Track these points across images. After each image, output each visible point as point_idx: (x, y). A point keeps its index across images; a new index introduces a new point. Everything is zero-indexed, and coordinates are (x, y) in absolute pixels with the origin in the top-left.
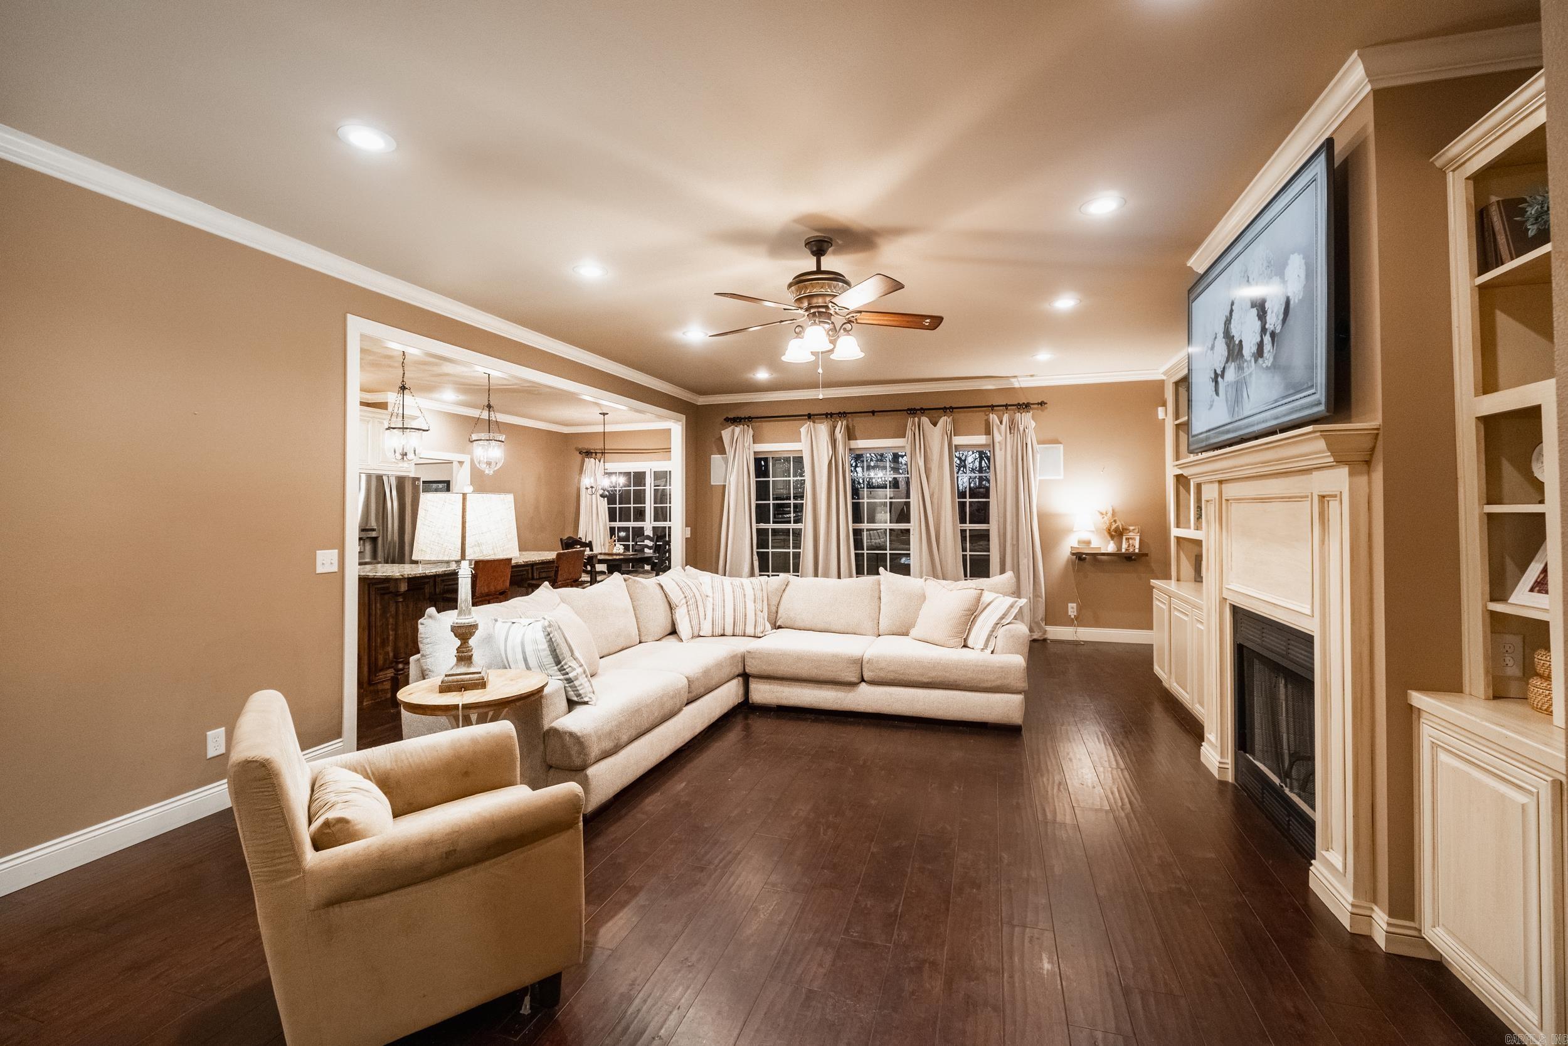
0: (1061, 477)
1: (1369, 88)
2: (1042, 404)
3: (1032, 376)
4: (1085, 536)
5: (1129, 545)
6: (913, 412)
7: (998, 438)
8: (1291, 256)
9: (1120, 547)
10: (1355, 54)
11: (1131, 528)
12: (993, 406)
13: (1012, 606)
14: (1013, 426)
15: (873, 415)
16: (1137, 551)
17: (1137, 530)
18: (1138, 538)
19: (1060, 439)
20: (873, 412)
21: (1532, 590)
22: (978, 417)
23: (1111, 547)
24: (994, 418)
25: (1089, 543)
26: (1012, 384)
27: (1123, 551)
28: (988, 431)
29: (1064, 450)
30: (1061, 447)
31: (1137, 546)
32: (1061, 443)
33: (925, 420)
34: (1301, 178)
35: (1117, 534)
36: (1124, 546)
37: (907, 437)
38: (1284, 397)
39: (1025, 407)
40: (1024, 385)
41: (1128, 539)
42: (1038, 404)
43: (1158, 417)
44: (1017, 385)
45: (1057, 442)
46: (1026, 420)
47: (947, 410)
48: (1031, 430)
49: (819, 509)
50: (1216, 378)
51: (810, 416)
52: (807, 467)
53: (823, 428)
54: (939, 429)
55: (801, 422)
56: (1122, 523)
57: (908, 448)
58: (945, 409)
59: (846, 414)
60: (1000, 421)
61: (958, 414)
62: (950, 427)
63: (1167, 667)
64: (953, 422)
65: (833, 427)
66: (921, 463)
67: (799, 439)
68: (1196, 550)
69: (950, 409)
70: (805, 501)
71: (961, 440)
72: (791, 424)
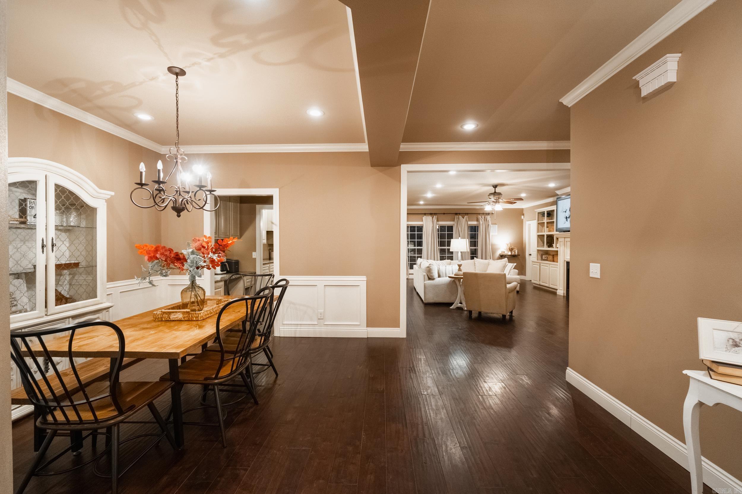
0: (497, 234)
2: (492, 214)
4: (504, 250)
5: (515, 253)
6: (456, 214)
7: (481, 223)
9: (512, 253)
12: (479, 213)
13: (513, 265)
14: (485, 220)
17: (516, 249)
18: (517, 251)
20: (444, 214)
22: (475, 217)
23: (510, 253)
24: (480, 217)
25: (504, 252)
28: (478, 220)
30: (497, 225)
31: (517, 253)
33: (460, 217)
35: (511, 250)
36: (513, 253)
39: (488, 214)
41: (514, 251)
43: (522, 218)
46: (488, 217)
47: (467, 214)
48: (490, 221)
49: (429, 242)
50: (567, 218)
51: (425, 214)
52: (424, 229)
53: (429, 218)
54: (464, 220)
55: (423, 216)
56: (513, 247)
57: (455, 225)
58: (466, 214)
59: (436, 214)
60: (482, 218)
61: (470, 215)
62: (467, 219)
63: (538, 280)
64: (468, 218)
65: (433, 218)
66: (460, 229)
67: (422, 221)
68: (541, 253)
69: (468, 214)
70: (423, 240)
71: (470, 223)
72: (420, 216)
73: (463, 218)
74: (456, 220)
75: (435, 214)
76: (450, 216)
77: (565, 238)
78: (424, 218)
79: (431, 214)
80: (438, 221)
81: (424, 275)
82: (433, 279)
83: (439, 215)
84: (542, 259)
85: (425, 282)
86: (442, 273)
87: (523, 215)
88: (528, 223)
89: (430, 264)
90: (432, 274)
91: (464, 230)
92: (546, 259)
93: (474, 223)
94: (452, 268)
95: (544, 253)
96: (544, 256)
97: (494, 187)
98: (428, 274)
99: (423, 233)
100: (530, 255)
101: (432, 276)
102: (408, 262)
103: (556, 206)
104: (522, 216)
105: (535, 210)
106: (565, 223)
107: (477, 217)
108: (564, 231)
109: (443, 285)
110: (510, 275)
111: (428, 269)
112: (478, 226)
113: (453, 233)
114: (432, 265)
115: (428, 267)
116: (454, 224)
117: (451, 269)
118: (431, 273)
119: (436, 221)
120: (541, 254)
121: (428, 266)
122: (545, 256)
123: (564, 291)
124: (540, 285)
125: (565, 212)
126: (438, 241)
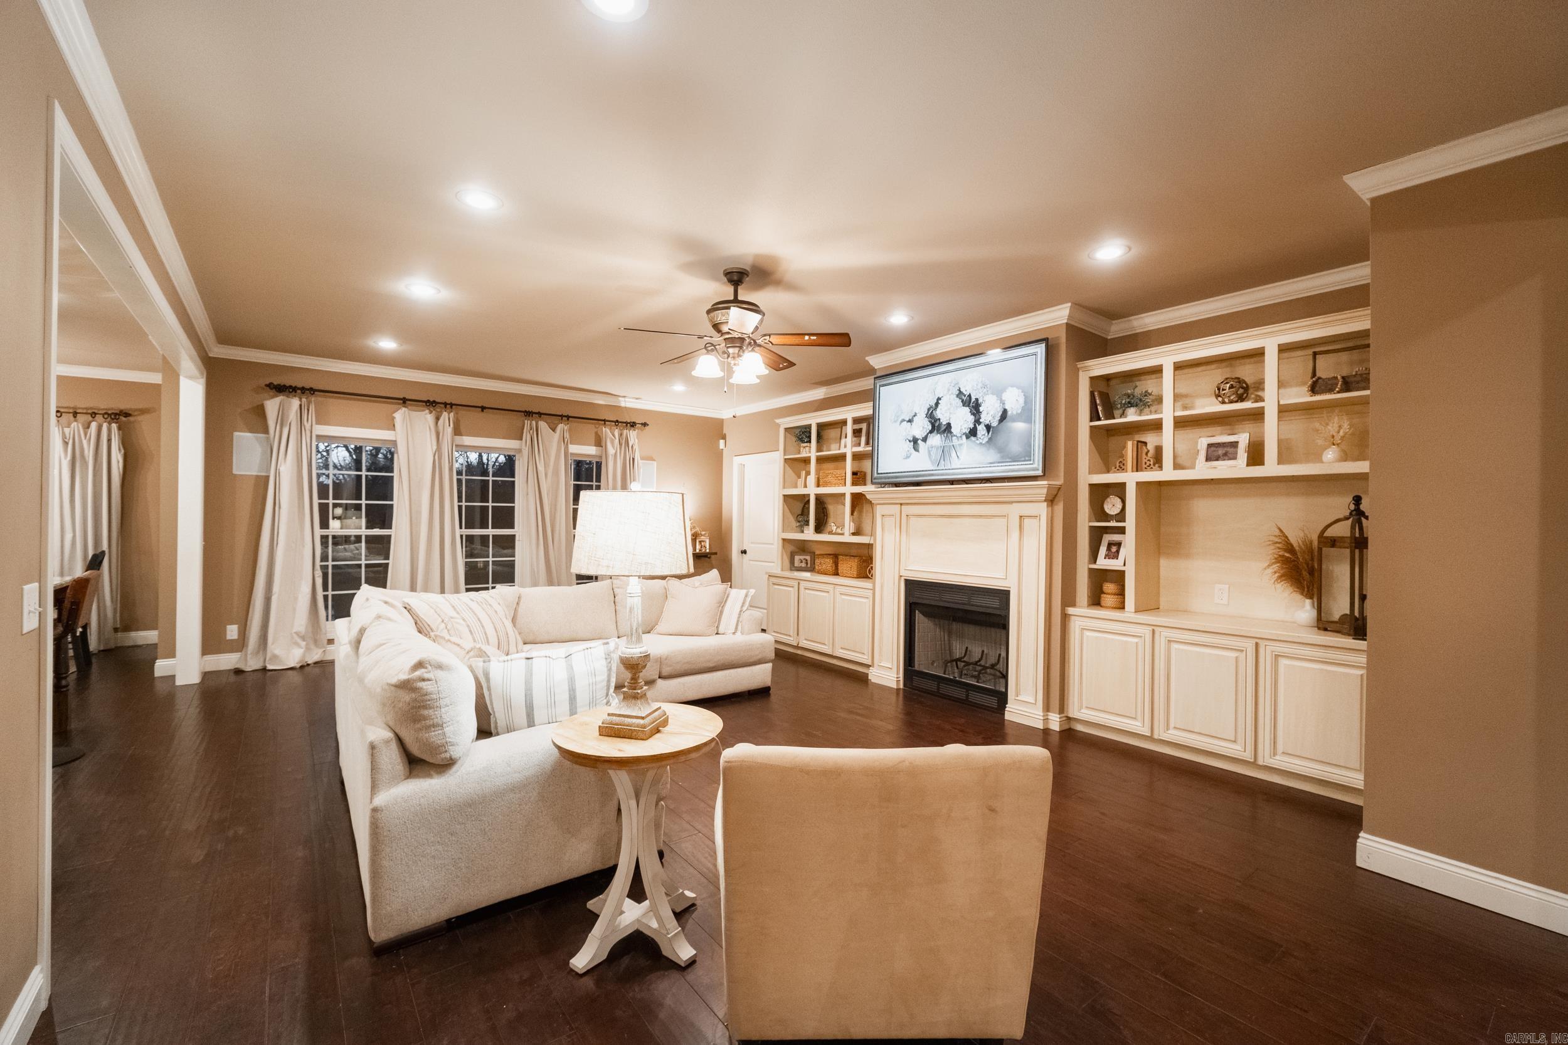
1: (1065, 321)
2: (645, 424)
3: (637, 399)
5: (702, 546)
6: (528, 414)
7: (611, 451)
8: (1010, 388)
9: (695, 548)
10: (1069, 304)
11: (703, 533)
12: (603, 420)
13: (746, 596)
14: (625, 443)
15: (482, 411)
16: (708, 551)
17: (707, 535)
18: (708, 541)
19: (654, 458)
20: (483, 408)
21: (1105, 558)
22: (589, 429)
24: (606, 431)
26: (619, 402)
27: (698, 551)
28: (599, 442)
29: (657, 465)
30: (655, 463)
31: (708, 547)
32: (654, 460)
33: (543, 425)
34: (1019, 350)
35: (693, 538)
36: (698, 547)
37: (524, 439)
38: (999, 462)
39: (633, 425)
40: (629, 405)
41: (700, 542)
42: (642, 424)
43: (719, 447)
44: (623, 404)
45: (652, 459)
46: (633, 435)
47: (564, 418)
48: (636, 447)
49: (419, 513)
50: (915, 441)
51: (404, 401)
52: (400, 462)
53: (426, 417)
54: (557, 436)
55: (397, 406)
56: (697, 529)
57: (526, 451)
58: (562, 416)
59: (452, 405)
60: (614, 435)
61: (575, 424)
62: (567, 435)
63: (792, 632)
64: (570, 430)
65: (438, 419)
66: (541, 468)
67: (393, 427)
68: (791, 548)
69: (568, 417)
70: (395, 502)
71: (575, 449)
72: (383, 408)
73: (554, 430)
74: (526, 435)
75: (448, 406)
76: (503, 420)
77: (901, 504)
78: (401, 415)
79: (431, 404)
80: (457, 432)
81: (373, 747)
82: (446, 765)
83: (463, 412)
84: (793, 567)
85: (381, 799)
86: (508, 706)
87: (724, 437)
88: (737, 460)
89: (420, 665)
90: (434, 736)
91: (556, 473)
92: (803, 565)
93: (588, 451)
94: (570, 668)
95: (797, 550)
96: (797, 558)
97: (731, 281)
98: (404, 734)
99: (395, 474)
100: (744, 552)
101: (437, 749)
102: (320, 593)
103: (871, 404)
104: (722, 442)
105: (778, 421)
106: (908, 457)
107: (596, 433)
108: (897, 485)
109: (513, 789)
110: (739, 633)
111: (407, 697)
112: (599, 465)
113: (516, 479)
114: (440, 667)
115: (405, 686)
116: (520, 451)
117: (560, 674)
118: (428, 728)
119: (449, 430)
120: (789, 554)
121: (404, 676)
122: (802, 557)
123: (898, 673)
124: (797, 647)
125: (910, 421)
126: (460, 507)
